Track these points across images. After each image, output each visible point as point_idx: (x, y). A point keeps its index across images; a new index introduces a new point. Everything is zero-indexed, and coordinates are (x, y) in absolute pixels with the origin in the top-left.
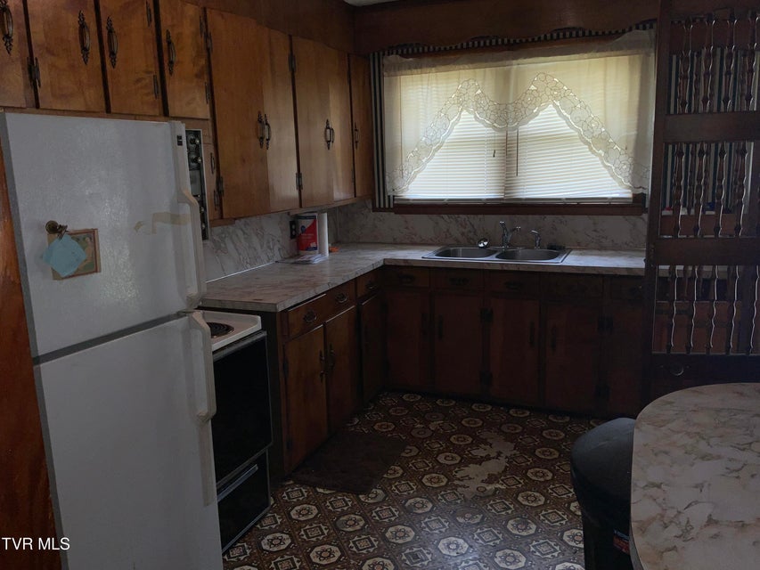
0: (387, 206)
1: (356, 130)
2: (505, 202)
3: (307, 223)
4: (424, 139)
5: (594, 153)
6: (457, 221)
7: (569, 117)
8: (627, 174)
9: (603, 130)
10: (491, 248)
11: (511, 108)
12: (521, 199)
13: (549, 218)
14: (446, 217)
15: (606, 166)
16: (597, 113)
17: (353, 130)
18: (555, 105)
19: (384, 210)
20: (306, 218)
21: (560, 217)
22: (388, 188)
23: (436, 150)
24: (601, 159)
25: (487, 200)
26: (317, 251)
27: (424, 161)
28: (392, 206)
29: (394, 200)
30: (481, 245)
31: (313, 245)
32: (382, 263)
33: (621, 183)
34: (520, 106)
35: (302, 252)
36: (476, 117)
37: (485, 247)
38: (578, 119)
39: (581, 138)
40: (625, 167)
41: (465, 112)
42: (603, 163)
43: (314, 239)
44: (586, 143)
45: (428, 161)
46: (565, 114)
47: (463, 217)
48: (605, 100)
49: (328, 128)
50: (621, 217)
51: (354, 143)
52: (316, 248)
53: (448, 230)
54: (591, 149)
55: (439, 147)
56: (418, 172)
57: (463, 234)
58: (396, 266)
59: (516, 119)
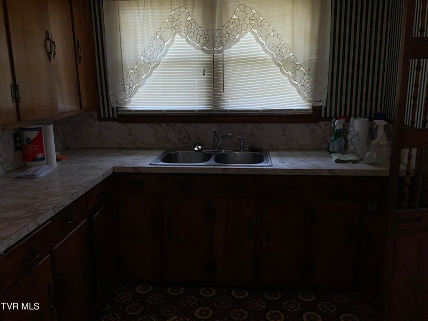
0: (111, 116)
1: (79, 46)
2: (214, 113)
3: (33, 135)
4: (142, 58)
5: (283, 73)
6: (173, 128)
7: (264, 42)
8: (309, 91)
9: (291, 54)
10: (205, 151)
11: (217, 34)
12: (226, 111)
13: (249, 126)
14: (164, 125)
15: (294, 85)
16: (287, 40)
17: (76, 46)
18: (253, 33)
19: (109, 119)
20: (30, 130)
21: (257, 125)
22: (112, 100)
23: (154, 68)
24: (289, 79)
25: (199, 111)
26: (45, 161)
27: (143, 77)
28: (116, 116)
29: (117, 111)
30: (196, 149)
31: (40, 156)
32: (111, 172)
33: (305, 98)
34: (224, 32)
35: (29, 164)
36: (187, 41)
37: (199, 150)
38: (271, 45)
39: (274, 61)
40: (308, 85)
41: (177, 36)
42: (291, 82)
43: (41, 150)
44: (279, 65)
45: (147, 77)
46: (261, 40)
47: (179, 125)
48: (293, 31)
49: (47, 39)
50: (304, 124)
51: (77, 58)
52: (43, 159)
53: (166, 137)
54: (281, 70)
55: (157, 66)
56: (139, 86)
57: (179, 139)
58: (125, 173)
59: (221, 43)
